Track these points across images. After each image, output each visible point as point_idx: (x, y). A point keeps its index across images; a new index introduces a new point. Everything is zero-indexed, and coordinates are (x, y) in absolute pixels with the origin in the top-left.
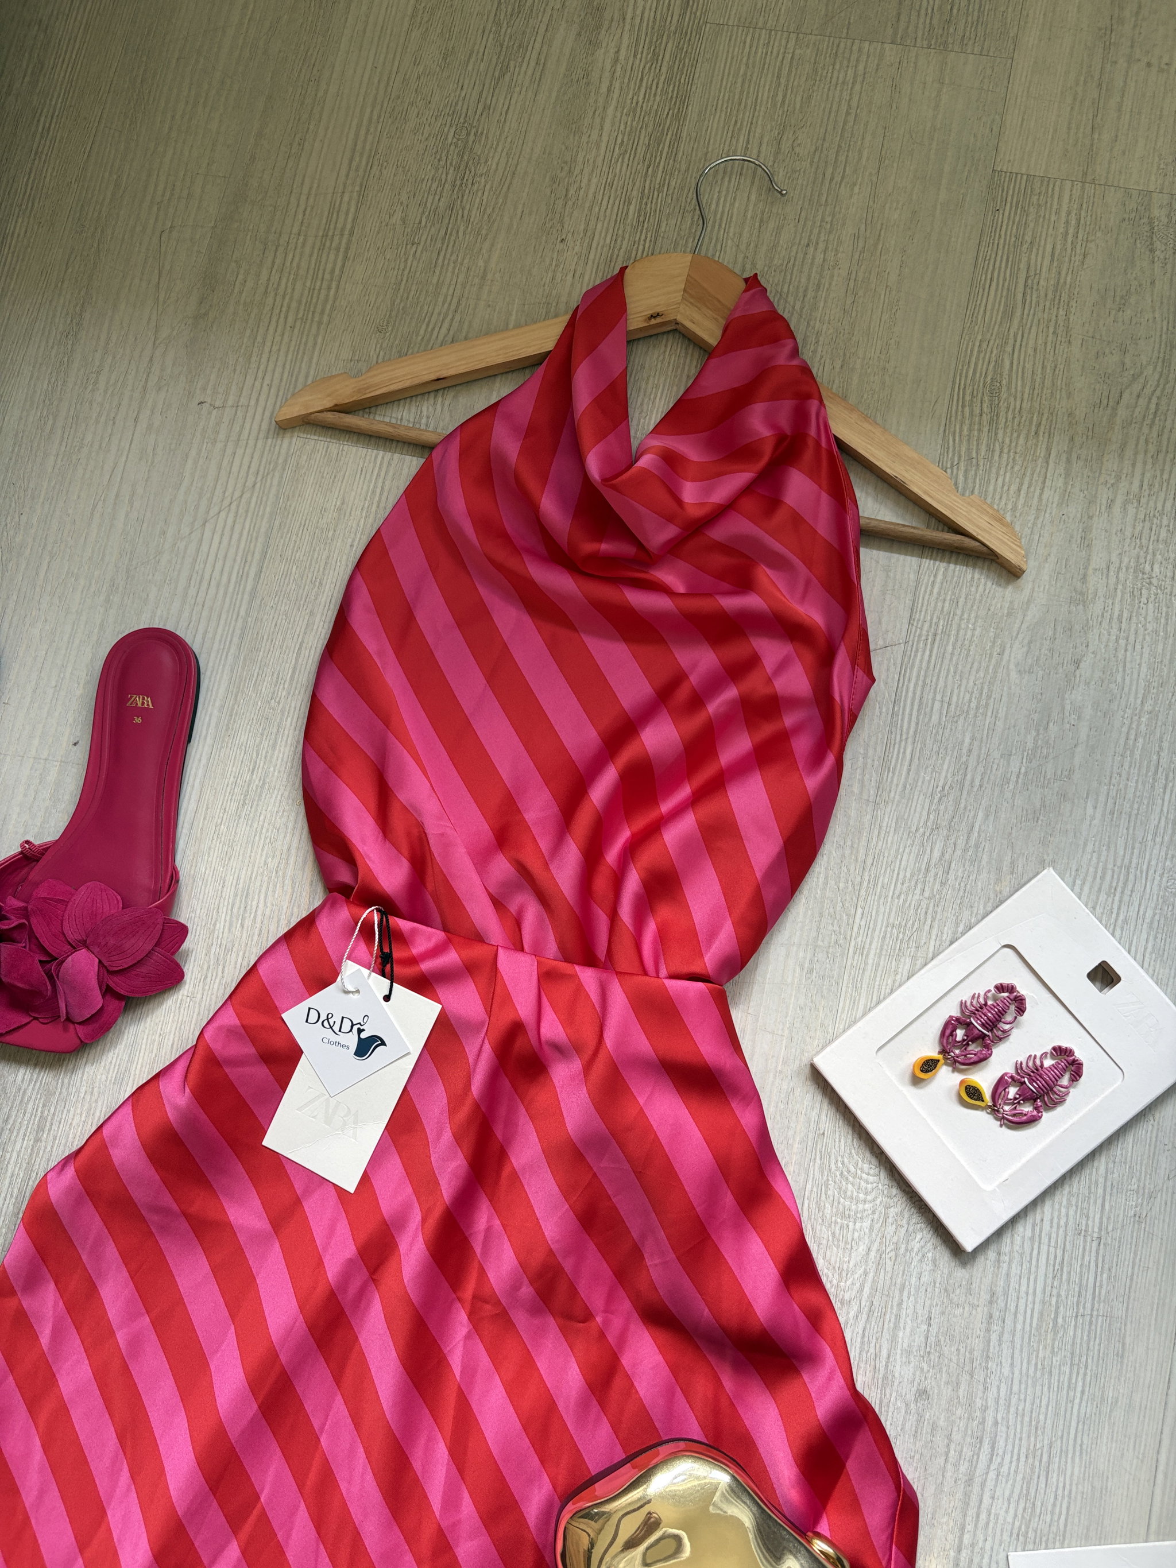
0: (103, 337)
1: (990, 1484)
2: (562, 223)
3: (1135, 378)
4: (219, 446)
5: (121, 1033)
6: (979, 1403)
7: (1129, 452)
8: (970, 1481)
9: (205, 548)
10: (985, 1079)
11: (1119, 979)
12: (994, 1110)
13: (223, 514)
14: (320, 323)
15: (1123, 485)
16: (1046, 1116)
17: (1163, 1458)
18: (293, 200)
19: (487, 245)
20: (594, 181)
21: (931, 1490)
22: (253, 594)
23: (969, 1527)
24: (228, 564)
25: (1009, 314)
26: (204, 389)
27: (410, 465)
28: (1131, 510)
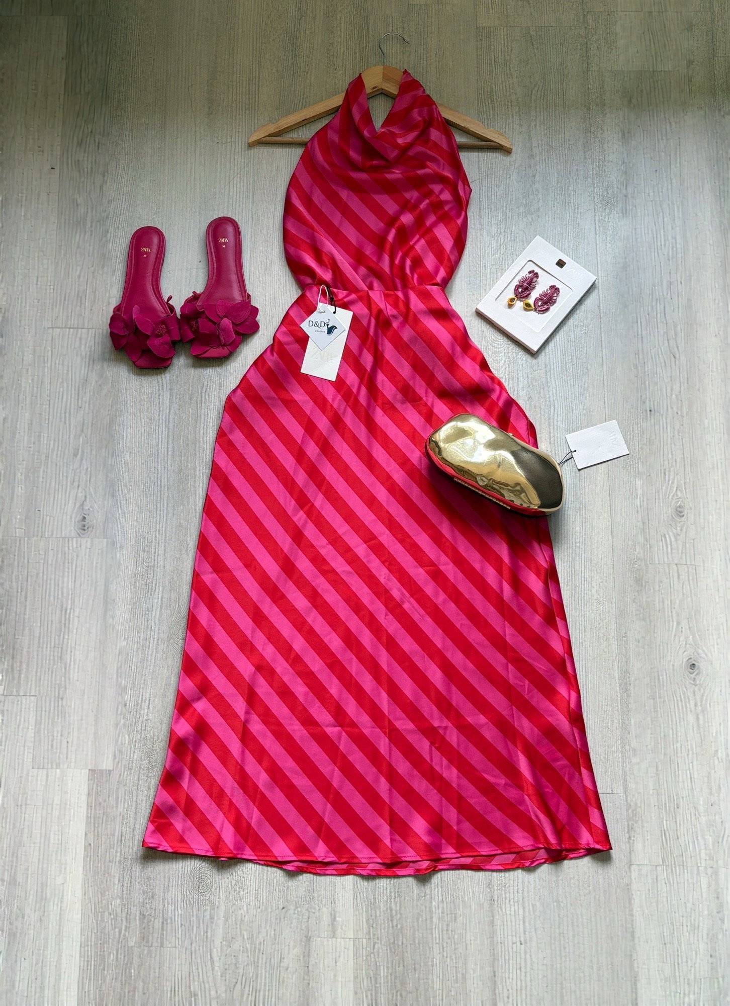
0: (175, 126)
1: (555, 418)
2: (334, 64)
3: (535, 85)
4: (228, 156)
5: (241, 351)
6: (547, 396)
7: (538, 109)
8: (549, 419)
9: (231, 190)
10: (531, 301)
11: (565, 263)
12: (535, 310)
13: (235, 179)
14: (255, 110)
15: (538, 119)
16: (551, 308)
17: (606, 399)
18: (235, 69)
19: (309, 75)
20: (342, 49)
21: (538, 424)
22: (253, 203)
23: (552, 431)
24: (241, 194)
25: (491, 71)
26: (218, 138)
27: (298, 152)
28: (542, 127)
